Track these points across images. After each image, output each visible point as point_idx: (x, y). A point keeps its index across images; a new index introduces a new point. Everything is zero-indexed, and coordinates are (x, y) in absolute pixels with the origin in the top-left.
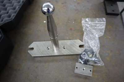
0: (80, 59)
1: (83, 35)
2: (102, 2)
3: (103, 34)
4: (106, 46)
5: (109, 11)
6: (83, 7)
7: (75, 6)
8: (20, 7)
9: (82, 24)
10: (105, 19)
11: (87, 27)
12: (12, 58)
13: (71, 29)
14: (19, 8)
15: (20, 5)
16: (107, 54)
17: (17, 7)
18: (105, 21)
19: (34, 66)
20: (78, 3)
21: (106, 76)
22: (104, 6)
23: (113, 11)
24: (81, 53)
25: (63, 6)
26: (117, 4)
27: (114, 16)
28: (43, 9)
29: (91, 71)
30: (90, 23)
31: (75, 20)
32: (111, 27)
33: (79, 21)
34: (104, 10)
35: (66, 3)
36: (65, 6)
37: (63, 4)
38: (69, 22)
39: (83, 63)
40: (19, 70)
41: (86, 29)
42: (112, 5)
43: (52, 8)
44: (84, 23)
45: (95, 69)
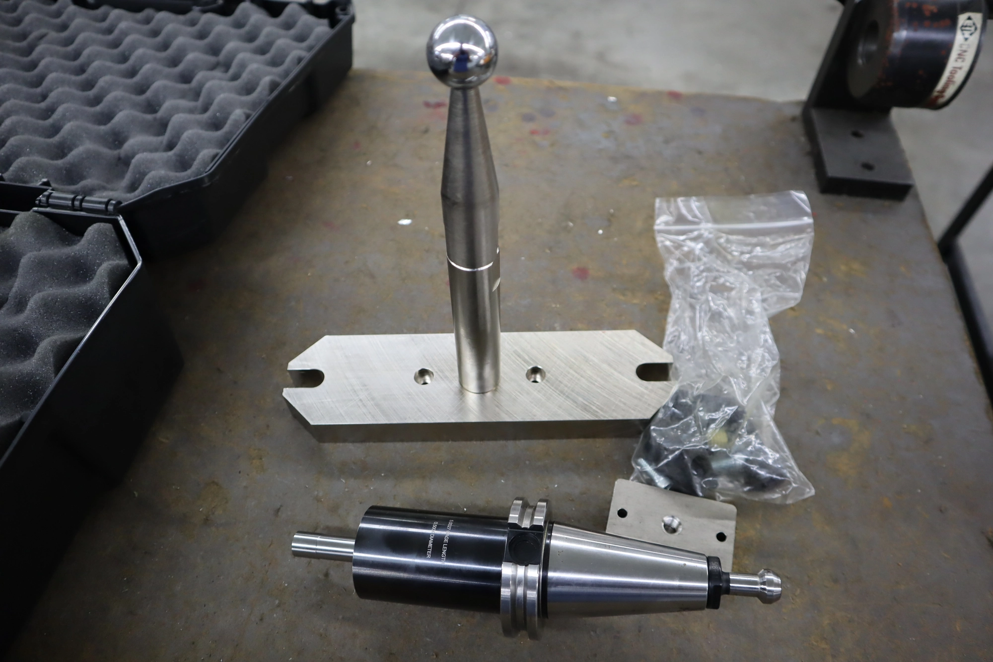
0: (642, 461)
1: (663, 307)
2: (794, 119)
3: (798, 295)
4: (829, 387)
5: (835, 169)
6: (667, 141)
7: (610, 134)
8: (255, 115)
9: (659, 238)
10: (803, 196)
11: (690, 256)
12: (165, 438)
13: (582, 273)
14: (248, 117)
15: (254, 105)
16: (836, 439)
17: (238, 113)
18: (808, 210)
19: (318, 500)
20: (634, 120)
21: (836, 581)
22: (803, 139)
23: (868, 167)
24: (648, 415)
25: (533, 132)
26: (890, 131)
27: (877, 203)
28: (438, 49)
29: (721, 537)
30: (707, 228)
31: (610, 220)
32: (856, 266)
33: (639, 225)
34: (806, 164)
35: (548, 113)
36: (546, 132)
37: (528, 118)
38: (567, 229)
39: (661, 482)
40: (207, 521)
41: (682, 272)
42: (856, 134)
43: (487, 45)
44: (669, 232)
45: (751, 533)
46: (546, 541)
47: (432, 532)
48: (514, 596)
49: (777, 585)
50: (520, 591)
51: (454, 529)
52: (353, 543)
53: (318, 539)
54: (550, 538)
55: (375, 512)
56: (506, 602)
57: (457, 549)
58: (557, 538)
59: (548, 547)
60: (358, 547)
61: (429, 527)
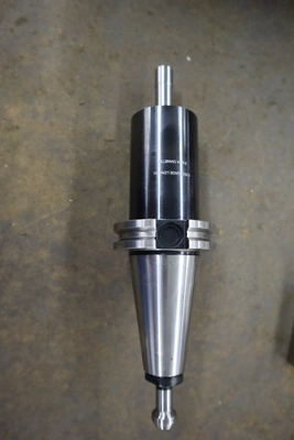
46: (182, 251)
47: (181, 162)
48: (138, 230)
49: (165, 427)
50: (142, 234)
51: (185, 178)
52: (169, 104)
53: (169, 83)
54: (185, 254)
55: (191, 119)
56: (134, 224)
57: (170, 182)
58: (185, 259)
59: (179, 253)
60: (166, 108)
61: (185, 159)
